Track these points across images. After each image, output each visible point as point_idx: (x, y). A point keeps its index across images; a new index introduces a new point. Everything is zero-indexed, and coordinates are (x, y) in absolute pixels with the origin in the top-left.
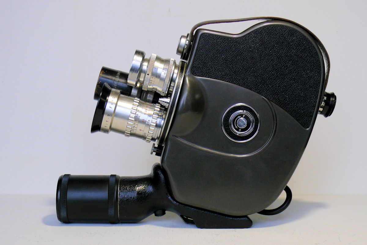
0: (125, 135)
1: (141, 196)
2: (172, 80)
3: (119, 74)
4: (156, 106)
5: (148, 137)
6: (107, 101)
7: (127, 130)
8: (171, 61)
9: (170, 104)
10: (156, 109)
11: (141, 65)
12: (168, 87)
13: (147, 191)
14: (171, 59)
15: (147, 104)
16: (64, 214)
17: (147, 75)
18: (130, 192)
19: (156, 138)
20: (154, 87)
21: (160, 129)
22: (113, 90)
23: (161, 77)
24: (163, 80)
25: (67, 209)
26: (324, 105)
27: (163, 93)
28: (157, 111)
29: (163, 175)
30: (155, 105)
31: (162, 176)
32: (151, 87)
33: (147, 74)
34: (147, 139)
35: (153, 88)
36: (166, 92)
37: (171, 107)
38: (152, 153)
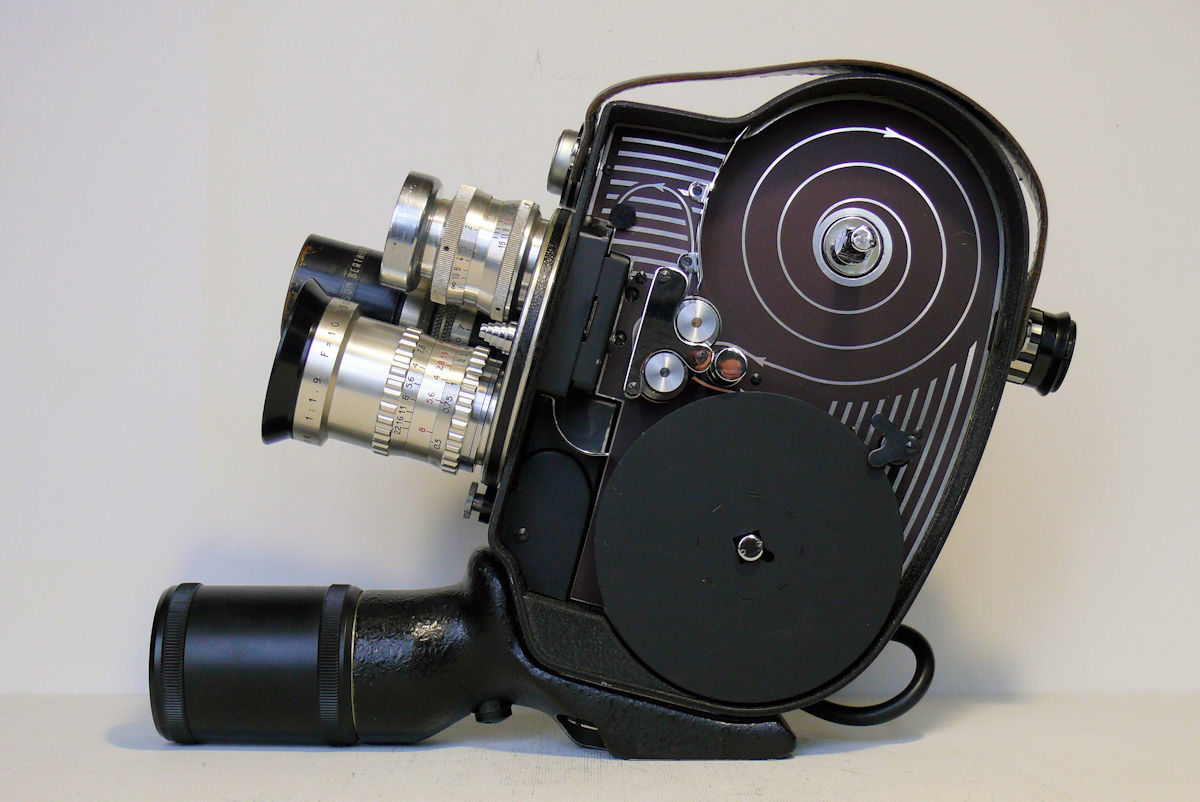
0: (375, 447)
1: (427, 651)
2: (524, 267)
3: (362, 258)
4: (475, 353)
5: (446, 454)
6: (312, 337)
7: (378, 429)
8: (522, 205)
9: (517, 341)
10: (473, 360)
11: (424, 220)
12: (512, 288)
13: (446, 636)
14: (524, 201)
15: (446, 348)
16: (175, 711)
17: (442, 249)
18: (389, 638)
19: (473, 456)
20: (469, 290)
21: (487, 427)
22: (335, 302)
23: (489, 256)
24: (494, 266)
25: (184, 691)
26: (1035, 353)
27: (498, 309)
28: (476, 365)
29: (498, 582)
30: (471, 349)
31: (496, 585)
32: (458, 290)
33: (443, 245)
34: (444, 462)
35: (465, 296)
36: (508, 308)
37: (519, 350)
38: (467, 515)
